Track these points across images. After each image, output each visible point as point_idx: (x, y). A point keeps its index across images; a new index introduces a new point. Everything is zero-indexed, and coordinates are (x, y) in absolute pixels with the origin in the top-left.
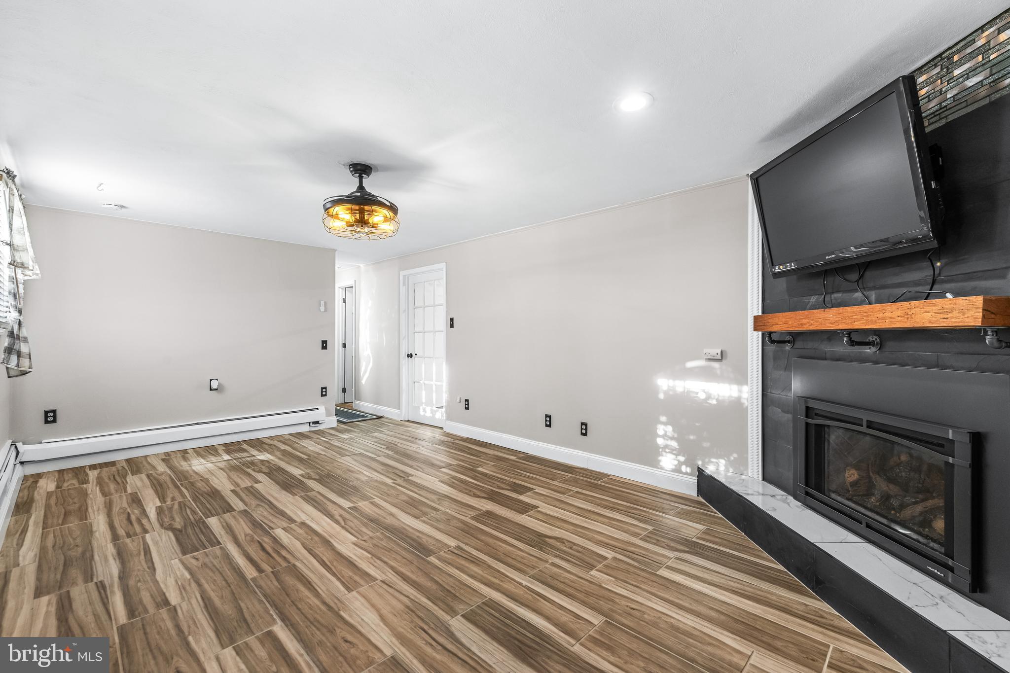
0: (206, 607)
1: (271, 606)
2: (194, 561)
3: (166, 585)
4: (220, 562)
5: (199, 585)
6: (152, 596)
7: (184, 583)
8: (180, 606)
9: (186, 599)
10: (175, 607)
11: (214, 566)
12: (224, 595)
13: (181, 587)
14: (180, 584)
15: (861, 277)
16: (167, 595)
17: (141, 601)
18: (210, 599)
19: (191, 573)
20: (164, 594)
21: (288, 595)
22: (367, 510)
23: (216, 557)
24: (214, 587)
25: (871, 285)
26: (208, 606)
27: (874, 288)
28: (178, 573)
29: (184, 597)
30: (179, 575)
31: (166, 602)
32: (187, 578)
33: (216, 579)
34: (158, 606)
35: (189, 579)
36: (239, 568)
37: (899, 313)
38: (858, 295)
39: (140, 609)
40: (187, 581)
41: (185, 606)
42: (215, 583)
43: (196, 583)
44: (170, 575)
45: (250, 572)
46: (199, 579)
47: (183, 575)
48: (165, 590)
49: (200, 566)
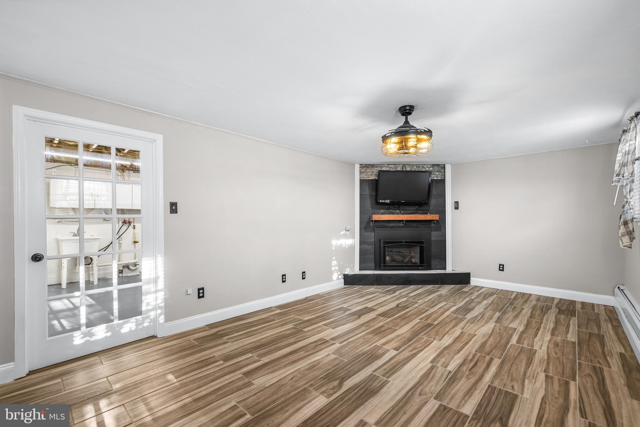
0: (531, 363)
1: (507, 347)
2: (516, 387)
3: (542, 385)
4: (503, 375)
5: (525, 373)
6: (553, 384)
7: (532, 379)
8: (541, 371)
9: (536, 372)
10: (544, 372)
11: (508, 376)
12: (519, 361)
13: (535, 378)
14: (534, 380)
15: (399, 207)
16: (544, 380)
17: (560, 386)
18: (526, 364)
19: (524, 381)
20: (545, 381)
21: (496, 346)
22: (395, 345)
23: (502, 380)
24: (520, 367)
25: (401, 209)
26: (529, 363)
27: (403, 210)
28: (530, 387)
29: (537, 373)
30: (531, 385)
31: (547, 377)
32: (528, 380)
33: (515, 370)
34: (552, 378)
35: (527, 379)
36: (499, 366)
37: (423, 217)
38: (398, 211)
39: (562, 382)
40: (529, 379)
41: (539, 370)
42: (517, 369)
43: (526, 374)
44: (536, 388)
45: (496, 362)
46: (523, 375)
47: (529, 383)
48: (544, 382)
49: (515, 381)
